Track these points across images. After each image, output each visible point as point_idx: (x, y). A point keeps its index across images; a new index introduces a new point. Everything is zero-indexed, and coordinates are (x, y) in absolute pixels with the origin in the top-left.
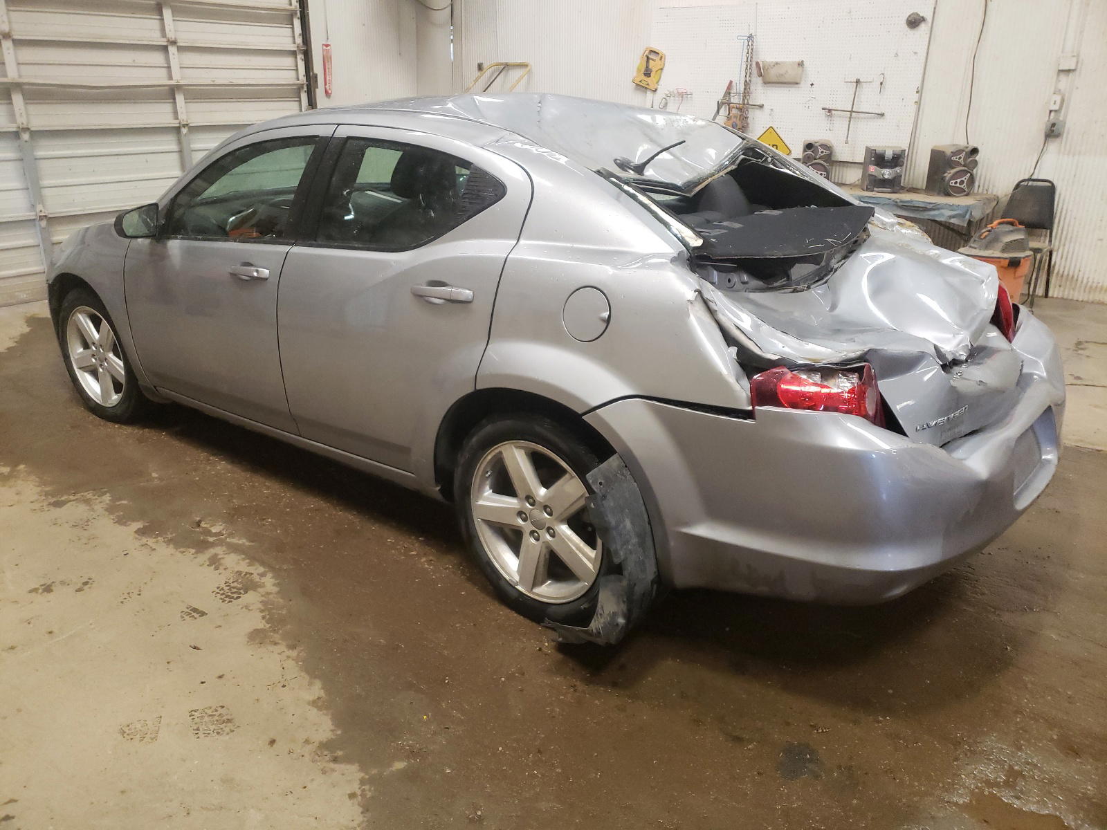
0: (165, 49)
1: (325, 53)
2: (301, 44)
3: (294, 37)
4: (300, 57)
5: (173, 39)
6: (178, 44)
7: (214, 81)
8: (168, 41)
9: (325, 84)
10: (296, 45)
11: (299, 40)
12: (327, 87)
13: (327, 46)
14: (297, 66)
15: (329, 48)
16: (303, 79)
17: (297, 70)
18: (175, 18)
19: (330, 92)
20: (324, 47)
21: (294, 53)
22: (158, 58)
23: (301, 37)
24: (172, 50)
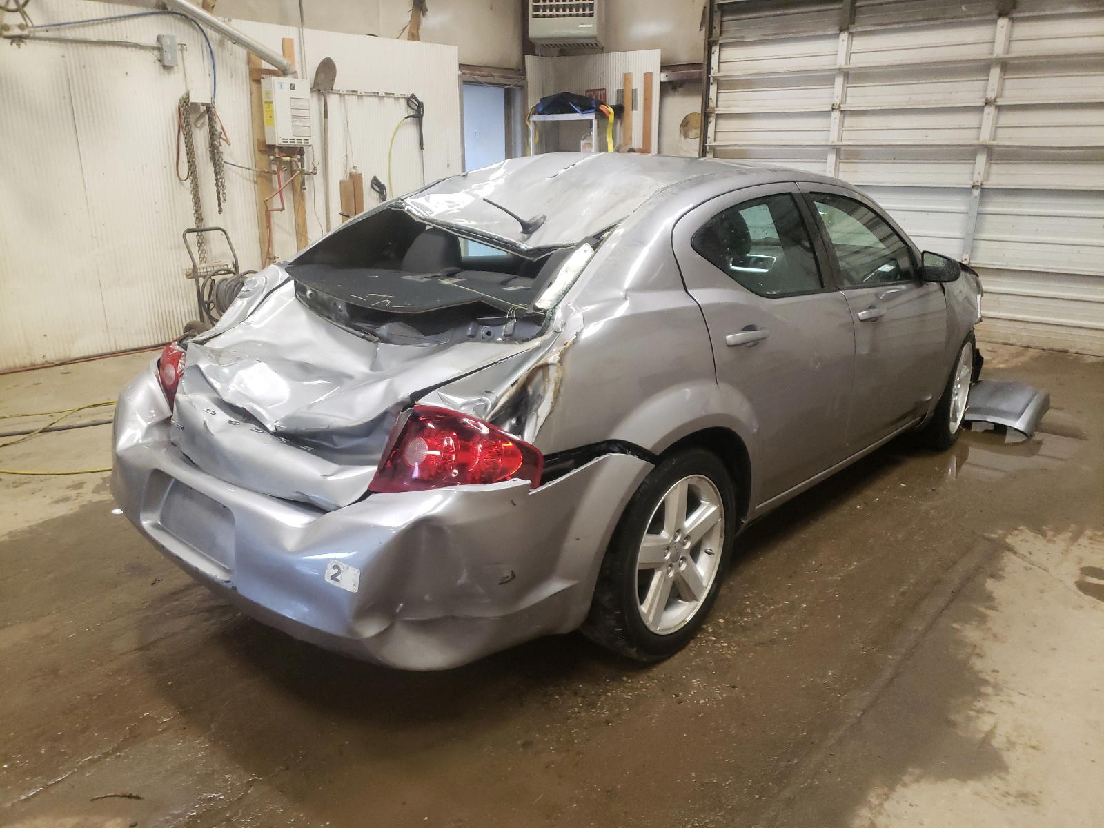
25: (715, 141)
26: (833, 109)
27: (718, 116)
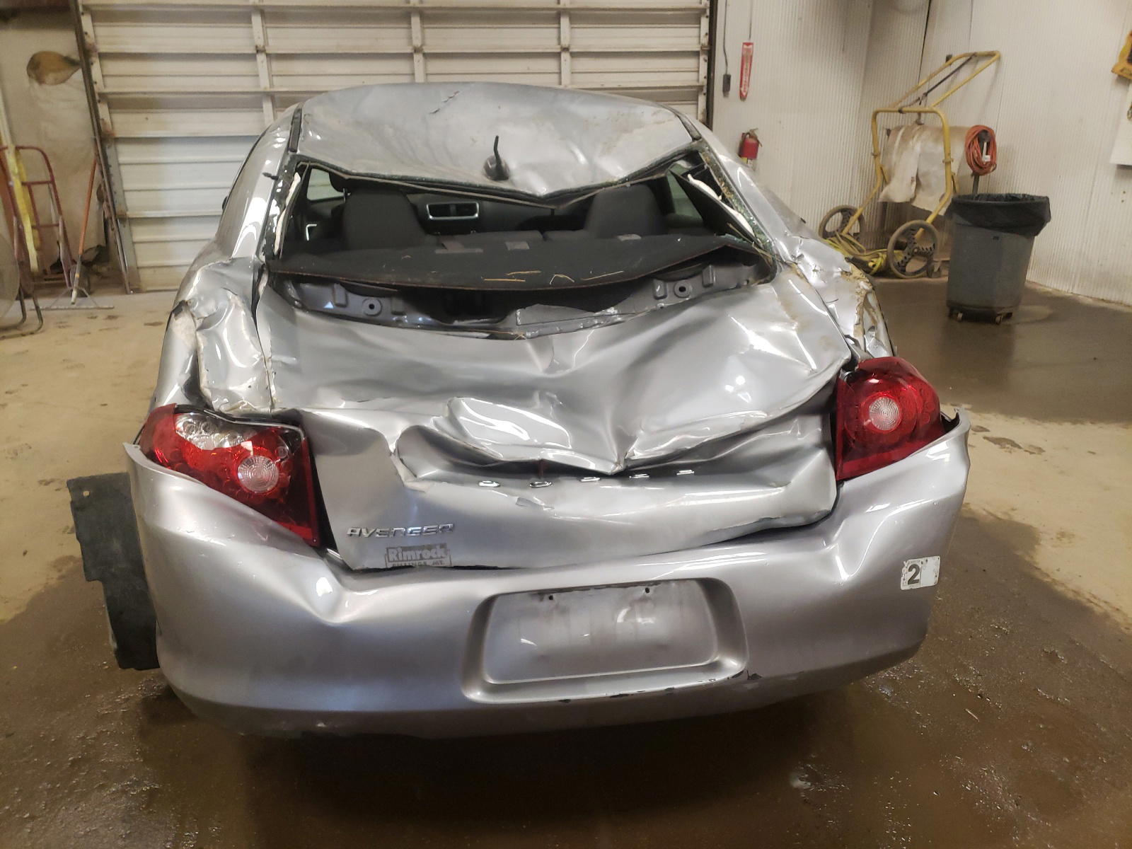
0: (557, 55)
1: (745, 52)
2: (706, 44)
3: (700, 37)
4: (703, 58)
5: (567, 46)
6: (571, 50)
7: (602, 85)
8: (561, 48)
9: (741, 86)
10: (700, 46)
11: (705, 40)
12: (742, 89)
13: (748, 44)
14: (699, 68)
15: (751, 46)
16: (703, 81)
17: (698, 71)
18: (572, 26)
19: (744, 94)
20: (745, 46)
21: (696, 54)
22: (551, 65)
23: (708, 37)
24: (565, 56)
25: (105, 86)
26: (258, 51)
27: (103, 56)
